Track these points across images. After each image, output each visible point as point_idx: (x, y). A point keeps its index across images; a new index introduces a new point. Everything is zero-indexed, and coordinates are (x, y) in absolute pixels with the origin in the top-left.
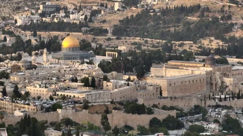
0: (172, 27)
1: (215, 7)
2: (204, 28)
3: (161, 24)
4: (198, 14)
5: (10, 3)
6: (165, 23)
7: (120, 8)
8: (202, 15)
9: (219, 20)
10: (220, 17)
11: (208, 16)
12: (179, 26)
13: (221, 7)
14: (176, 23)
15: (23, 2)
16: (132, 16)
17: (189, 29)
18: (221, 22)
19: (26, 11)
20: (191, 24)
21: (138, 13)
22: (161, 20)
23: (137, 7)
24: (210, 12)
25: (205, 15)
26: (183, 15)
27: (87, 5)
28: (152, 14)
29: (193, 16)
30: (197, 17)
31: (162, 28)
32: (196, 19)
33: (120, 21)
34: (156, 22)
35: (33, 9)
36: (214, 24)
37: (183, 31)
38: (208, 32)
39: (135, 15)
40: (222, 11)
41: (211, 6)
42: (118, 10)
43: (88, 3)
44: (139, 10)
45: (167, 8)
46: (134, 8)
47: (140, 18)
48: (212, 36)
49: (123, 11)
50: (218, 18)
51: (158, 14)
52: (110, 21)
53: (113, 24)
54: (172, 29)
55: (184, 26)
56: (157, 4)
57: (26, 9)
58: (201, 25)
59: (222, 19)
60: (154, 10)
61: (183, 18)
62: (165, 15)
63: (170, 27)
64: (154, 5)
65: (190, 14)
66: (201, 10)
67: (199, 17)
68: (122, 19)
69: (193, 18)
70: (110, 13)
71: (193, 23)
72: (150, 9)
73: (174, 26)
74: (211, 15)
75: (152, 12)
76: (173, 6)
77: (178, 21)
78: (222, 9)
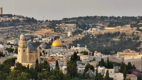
0: (104, 44)
1: (128, 33)
2: (124, 44)
3: (97, 43)
4: (119, 37)
5: (2, 35)
6: (99, 42)
7: (71, 35)
8: (121, 38)
9: (132, 40)
10: (132, 38)
11: (125, 38)
12: (108, 44)
13: (132, 33)
14: (106, 42)
15: (10, 35)
16: (80, 39)
17: (114, 45)
18: (133, 41)
19: (13, 39)
20: (115, 42)
21: (83, 37)
22: (97, 41)
23: (82, 34)
24: (126, 36)
25: (123, 37)
26: (110, 37)
27: (49, 35)
28: (91, 37)
29: (116, 38)
30: (118, 39)
31: (98, 45)
32: (118, 40)
33: (73, 41)
34: (94, 42)
35: (17, 38)
36: (129, 42)
37: (111, 46)
38: (126, 46)
39: (81, 38)
40: (133, 35)
41: (126, 33)
42: (70, 36)
43: (50, 34)
44: (83, 36)
45: (100, 34)
46: (80, 35)
47: (85, 40)
48: (129, 49)
49: (73, 36)
50: (131, 39)
51: (95, 37)
52: (66, 42)
53: (68, 43)
54: (104, 46)
55: (111, 43)
56: (93, 32)
57: (13, 38)
58: (122, 43)
59: (134, 39)
60: (93, 35)
61: (110, 39)
62: (99, 38)
63: (102, 44)
64: (92, 33)
65: (114, 37)
66: (120, 34)
67: (120, 38)
68: (74, 40)
69: (116, 39)
70: (65, 38)
71: (116, 42)
72: (90, 35)
73: (105, 44)
74: (126, 37)
75: (91, 36)
76: (104, 33)
77: (108, 41)
78: (132, 34)
